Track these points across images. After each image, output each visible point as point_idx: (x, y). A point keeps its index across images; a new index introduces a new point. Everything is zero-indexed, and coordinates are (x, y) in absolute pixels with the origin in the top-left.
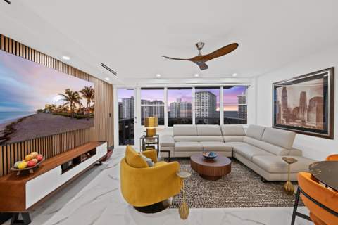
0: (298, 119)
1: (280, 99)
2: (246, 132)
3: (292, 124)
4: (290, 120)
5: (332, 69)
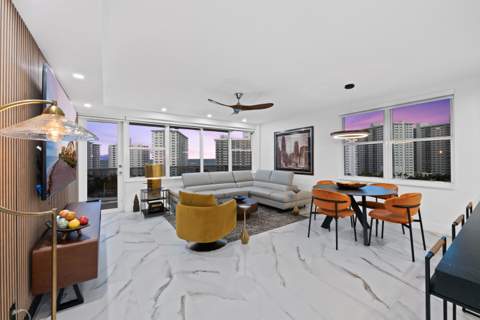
0: (293, 163)
1: (280, 146)
2: (254, 177)
3: (289, 167)
4: (288, 163)
5: (312, 127)
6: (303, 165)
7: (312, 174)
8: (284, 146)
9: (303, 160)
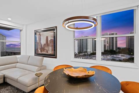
0: (45, 50)
2: (18, 60)
4: (42, 51)
5: (56, 27)
6: (50, 52)
7: (56, 58)
8: (40, 39)
9: (50, 48)
